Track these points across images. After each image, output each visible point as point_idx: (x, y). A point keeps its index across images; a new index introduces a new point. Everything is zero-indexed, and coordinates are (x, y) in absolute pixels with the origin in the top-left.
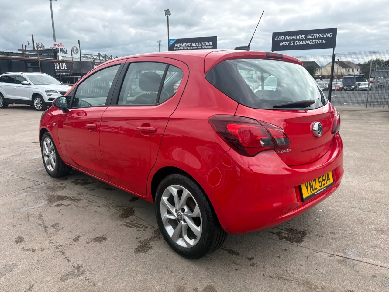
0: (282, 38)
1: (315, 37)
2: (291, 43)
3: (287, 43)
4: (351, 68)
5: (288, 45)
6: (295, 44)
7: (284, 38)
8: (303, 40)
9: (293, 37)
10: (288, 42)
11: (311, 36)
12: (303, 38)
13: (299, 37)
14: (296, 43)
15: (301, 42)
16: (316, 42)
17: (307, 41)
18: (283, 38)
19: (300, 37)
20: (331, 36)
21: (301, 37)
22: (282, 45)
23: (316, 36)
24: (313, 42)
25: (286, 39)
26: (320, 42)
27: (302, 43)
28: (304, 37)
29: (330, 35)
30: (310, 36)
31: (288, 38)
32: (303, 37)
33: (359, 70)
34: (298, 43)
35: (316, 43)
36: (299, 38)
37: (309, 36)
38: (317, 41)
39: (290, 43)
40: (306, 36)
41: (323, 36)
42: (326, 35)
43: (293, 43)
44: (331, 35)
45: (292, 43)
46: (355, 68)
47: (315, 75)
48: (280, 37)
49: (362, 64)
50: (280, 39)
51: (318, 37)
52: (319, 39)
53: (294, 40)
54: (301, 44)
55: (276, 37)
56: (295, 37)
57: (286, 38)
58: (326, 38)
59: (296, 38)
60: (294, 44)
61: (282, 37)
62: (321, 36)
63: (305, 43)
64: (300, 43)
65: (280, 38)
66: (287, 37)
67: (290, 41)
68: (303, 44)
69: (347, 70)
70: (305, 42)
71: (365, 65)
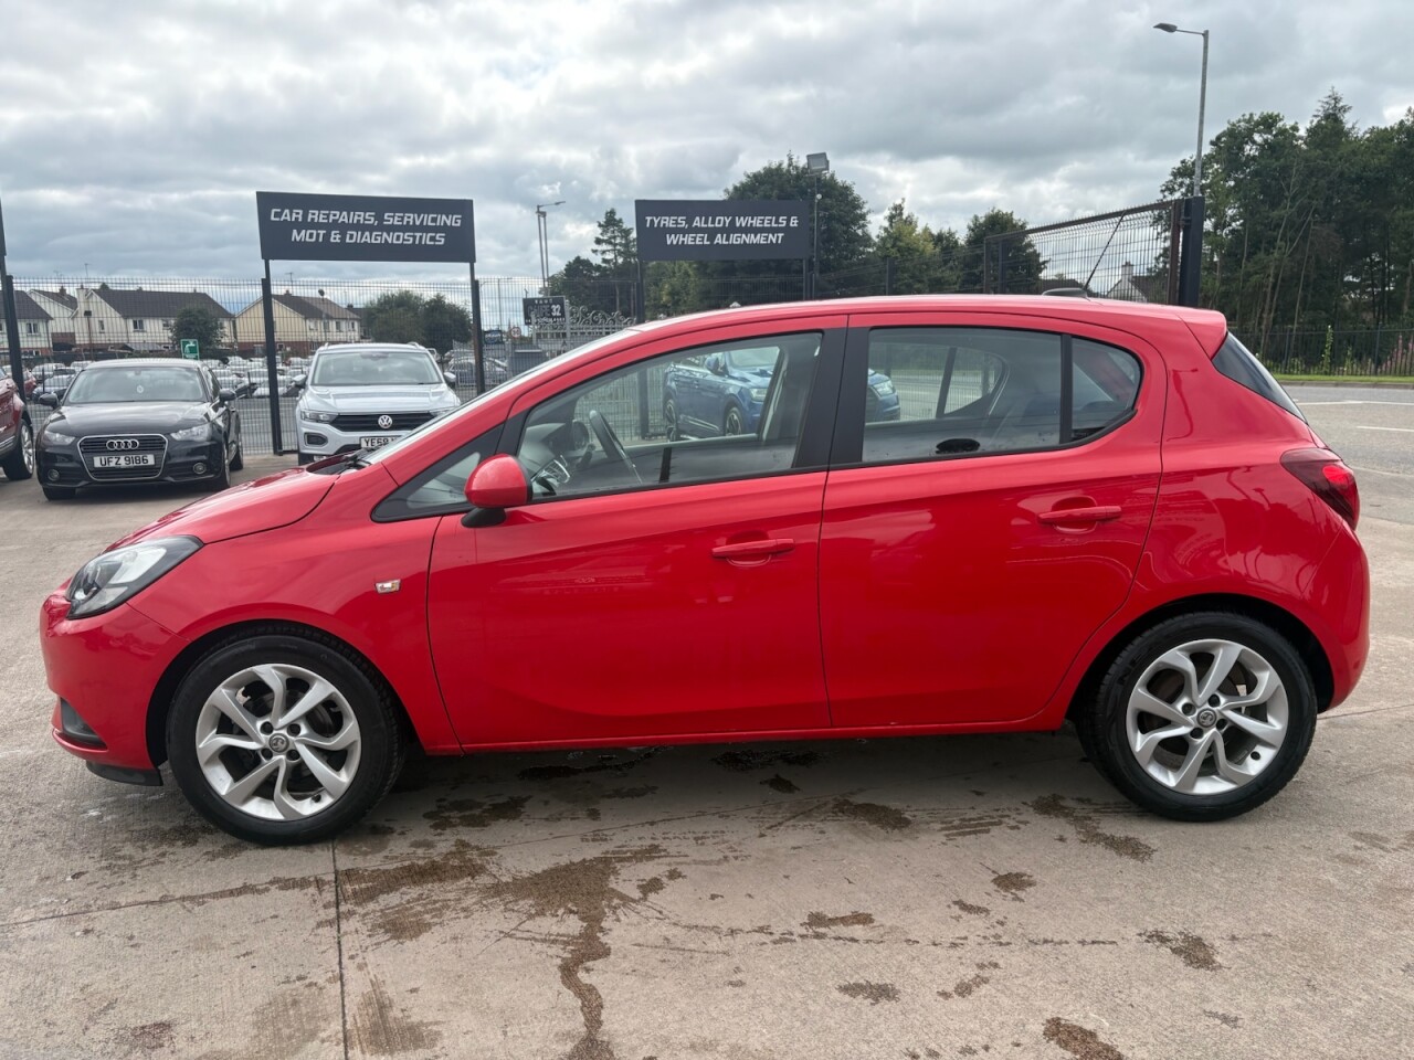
0: (294, 216)
1: (408, 222)
2: (333, 236)
3: (318, 235)
4: (332, 318)
5: (321, 240)
6: (348, 241)
7: (305, 216)
8: (371, 228)
9: (335, 215)
10: (322, 232)
11: (396, 218)
12: (371, 222)
13: (356, 218)
14: (348, 236)
15: (367, 233)
16: (414, 237)
17: (385, 235)
18: (300, 217)
19: (359, 217)
20: (459, 225)
21: (365, 219)
22: (298, 239)
23: (410, 218)
24: (407, 238)
25: (313, 219)
26: (426, 239)
27: (367, 238)
28: (373, 219)
29: (453, 221)
30: (393, 217)
31: (316, 216)
32: (369, 218)
33: (356, 324)
34: (354, 237)
35: (417, 242)
36: (358, 221)
37: (391, 219)
38: (418, 235)
39: (327, 236)
40: (379, 217)
41: (434, 220)
42: (443, 219)
43: (338, 236)
44: (459, 221)
45: (335, 237)
46: (346, 319)
47: (219, 342)
48: (287, 211)
49: (362, 306)
50: (288, 218)
51: (418, 223)
52: (424, 229)
53: (344, 228)
54: (366, 242)
55: (274, 211)
56: (343, 217)
57: (310, 216)
58: (444, 229)
59: (346, 221)
60: (343, 239)
61: (295, 211)
62: (428, 220)
63: (379, 238)
64: (364, 240)
65: (286, 215)
66: (314, 214)
67: (329, 227)
68: (373, 241)
69: (320, 325)
70: (381, 236)
71: (373, 311)
